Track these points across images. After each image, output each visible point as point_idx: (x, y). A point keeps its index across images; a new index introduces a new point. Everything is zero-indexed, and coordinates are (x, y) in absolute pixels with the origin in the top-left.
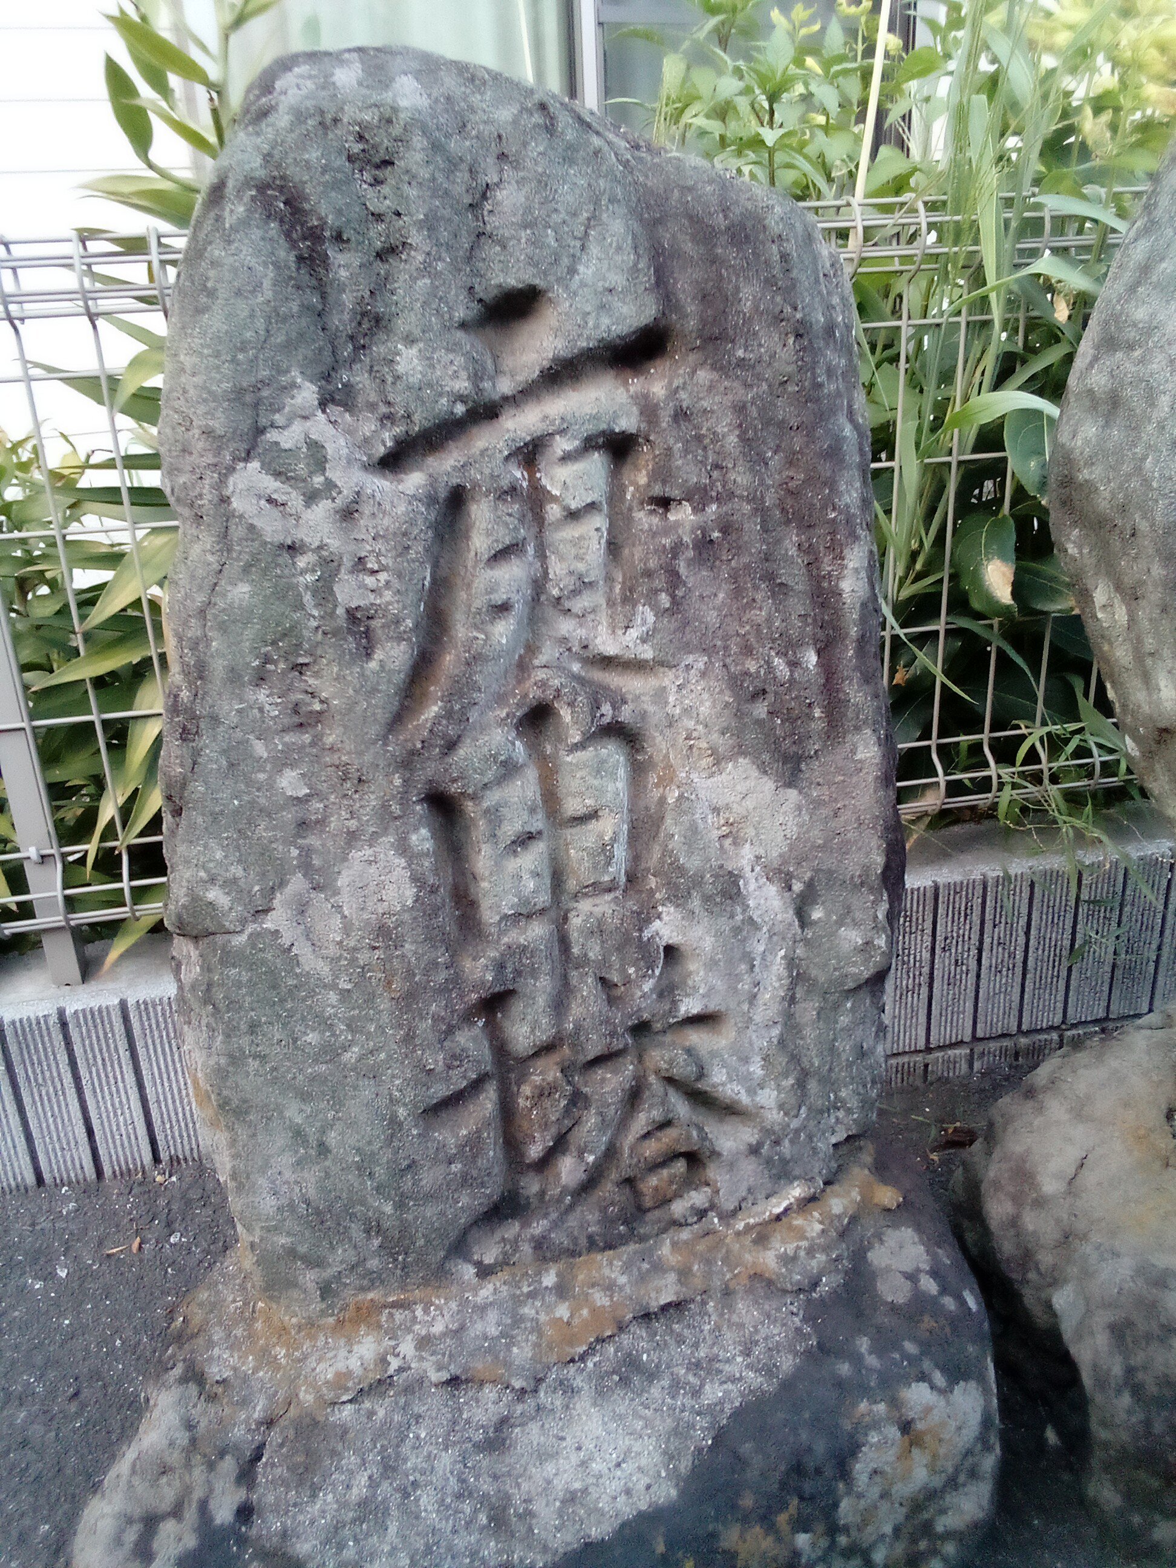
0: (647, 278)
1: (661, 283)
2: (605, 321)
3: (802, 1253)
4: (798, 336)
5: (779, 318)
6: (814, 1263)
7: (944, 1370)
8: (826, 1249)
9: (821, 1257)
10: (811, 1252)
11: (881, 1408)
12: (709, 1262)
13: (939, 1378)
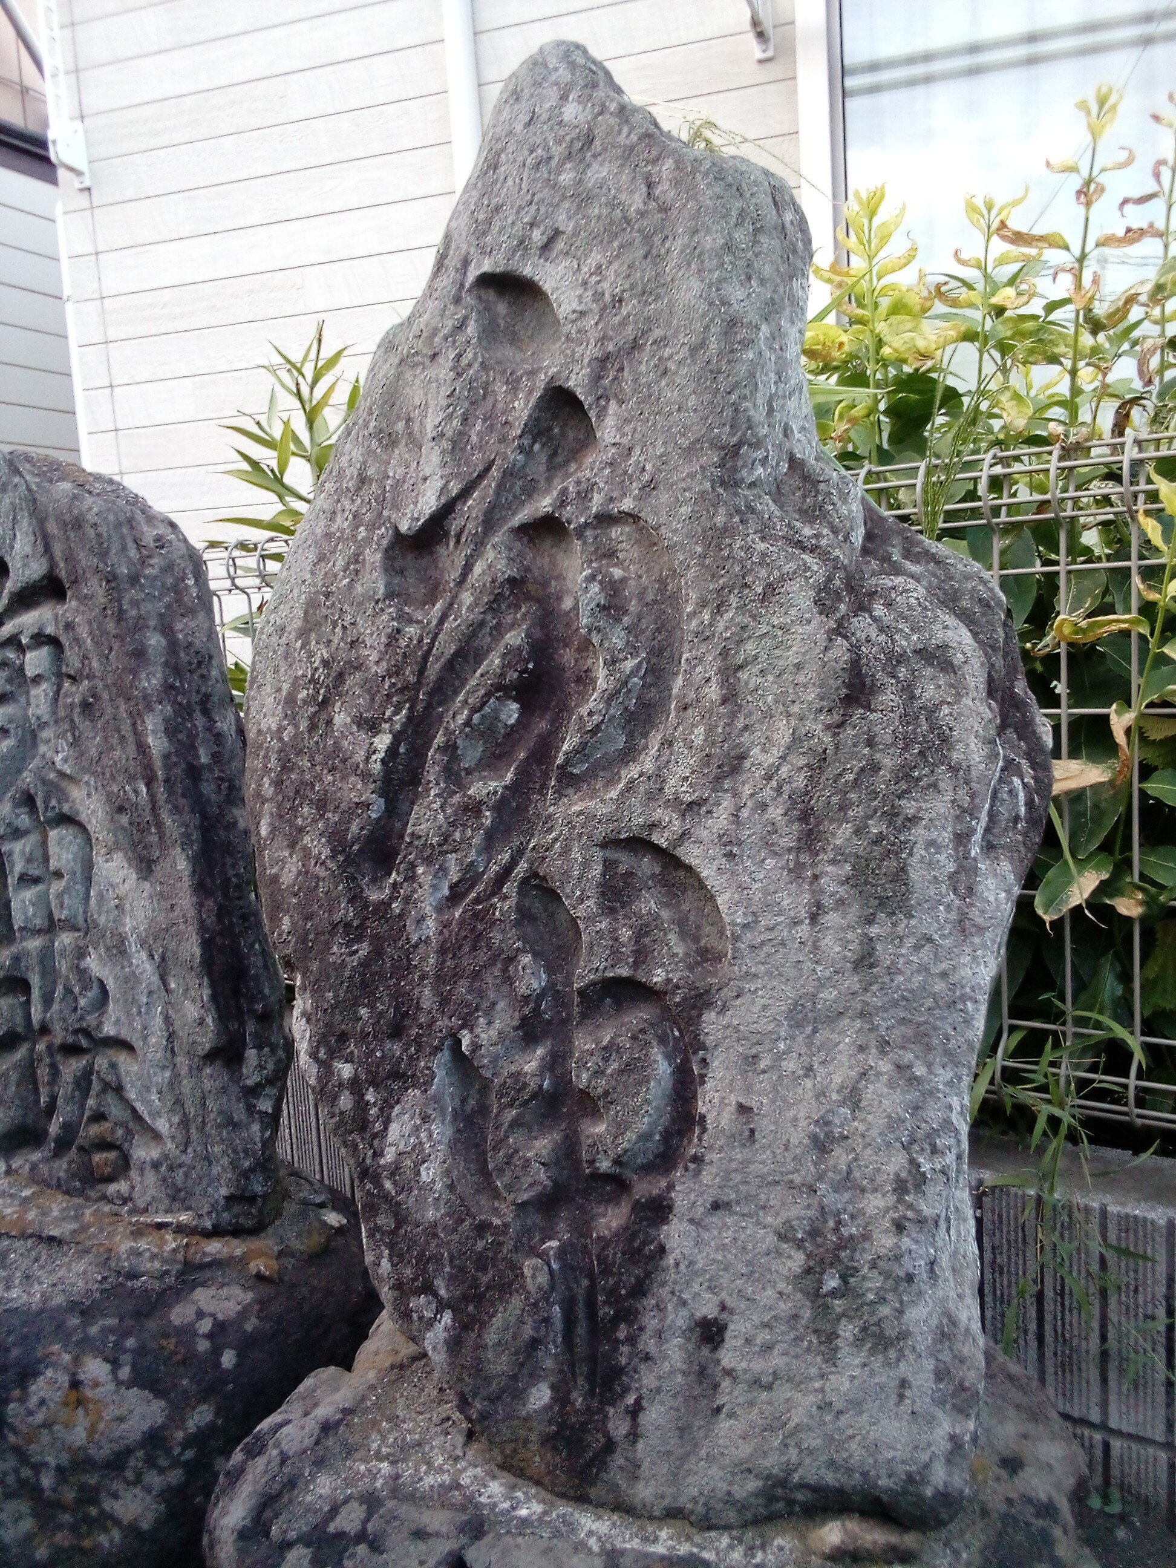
0: (40, 549)
1: (47, 550)
2: (27, 573)
3: (147, 1254)
4: (108, 581)
5: (97, 571)
6: (149, 1265)
7: (134, 1368)
8: (164, 1261)
9: (157, 1265)
10: (153, 1257)
11: (67, 1358)
12: (101, 1230)
13: (125, 1372)
